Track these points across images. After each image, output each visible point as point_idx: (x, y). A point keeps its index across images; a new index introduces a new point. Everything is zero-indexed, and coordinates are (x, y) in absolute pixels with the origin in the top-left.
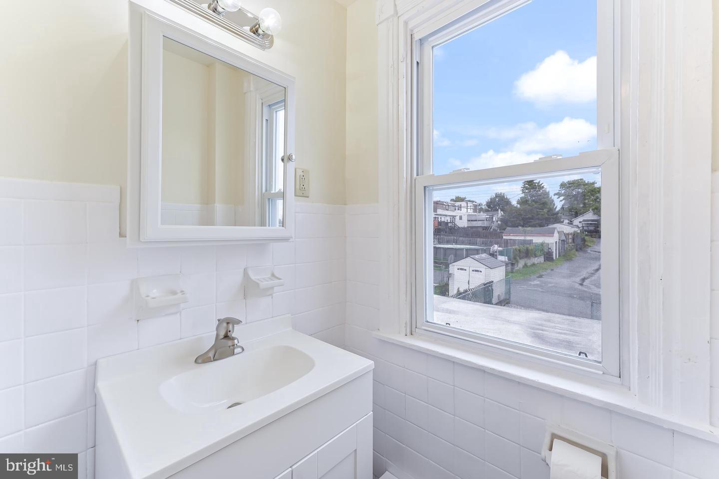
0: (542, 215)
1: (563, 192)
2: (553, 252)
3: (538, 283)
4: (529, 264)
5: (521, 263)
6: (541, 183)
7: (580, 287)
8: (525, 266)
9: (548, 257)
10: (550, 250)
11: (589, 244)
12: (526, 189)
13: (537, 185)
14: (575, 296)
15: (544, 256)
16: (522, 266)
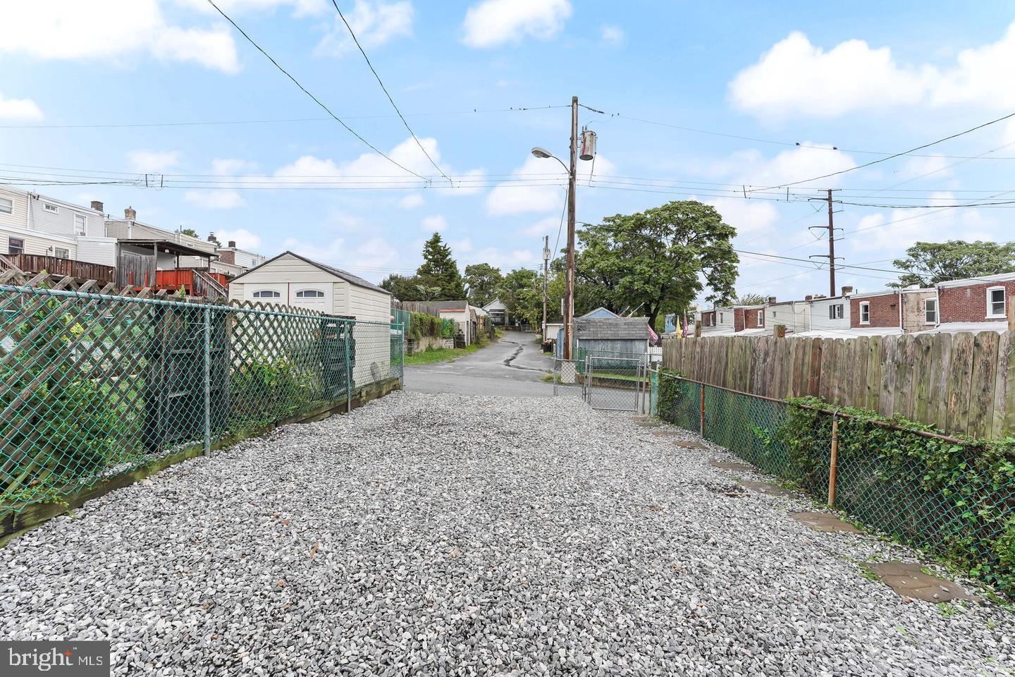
0: (449, 289)
1: (468, 277)
2: (464, 335)
3: (451, 366)
4: (434, 347)
5: (424, 343)
6: (447, 248)
7: (508, 367)
8: (430, 349)
9: (459, 342)
10: (461, 333)
11: (499, 335)
12: (429, 254)
13: (442, 248)
14: (507, 376)
15: (454, 341)
16: (424, 349)
